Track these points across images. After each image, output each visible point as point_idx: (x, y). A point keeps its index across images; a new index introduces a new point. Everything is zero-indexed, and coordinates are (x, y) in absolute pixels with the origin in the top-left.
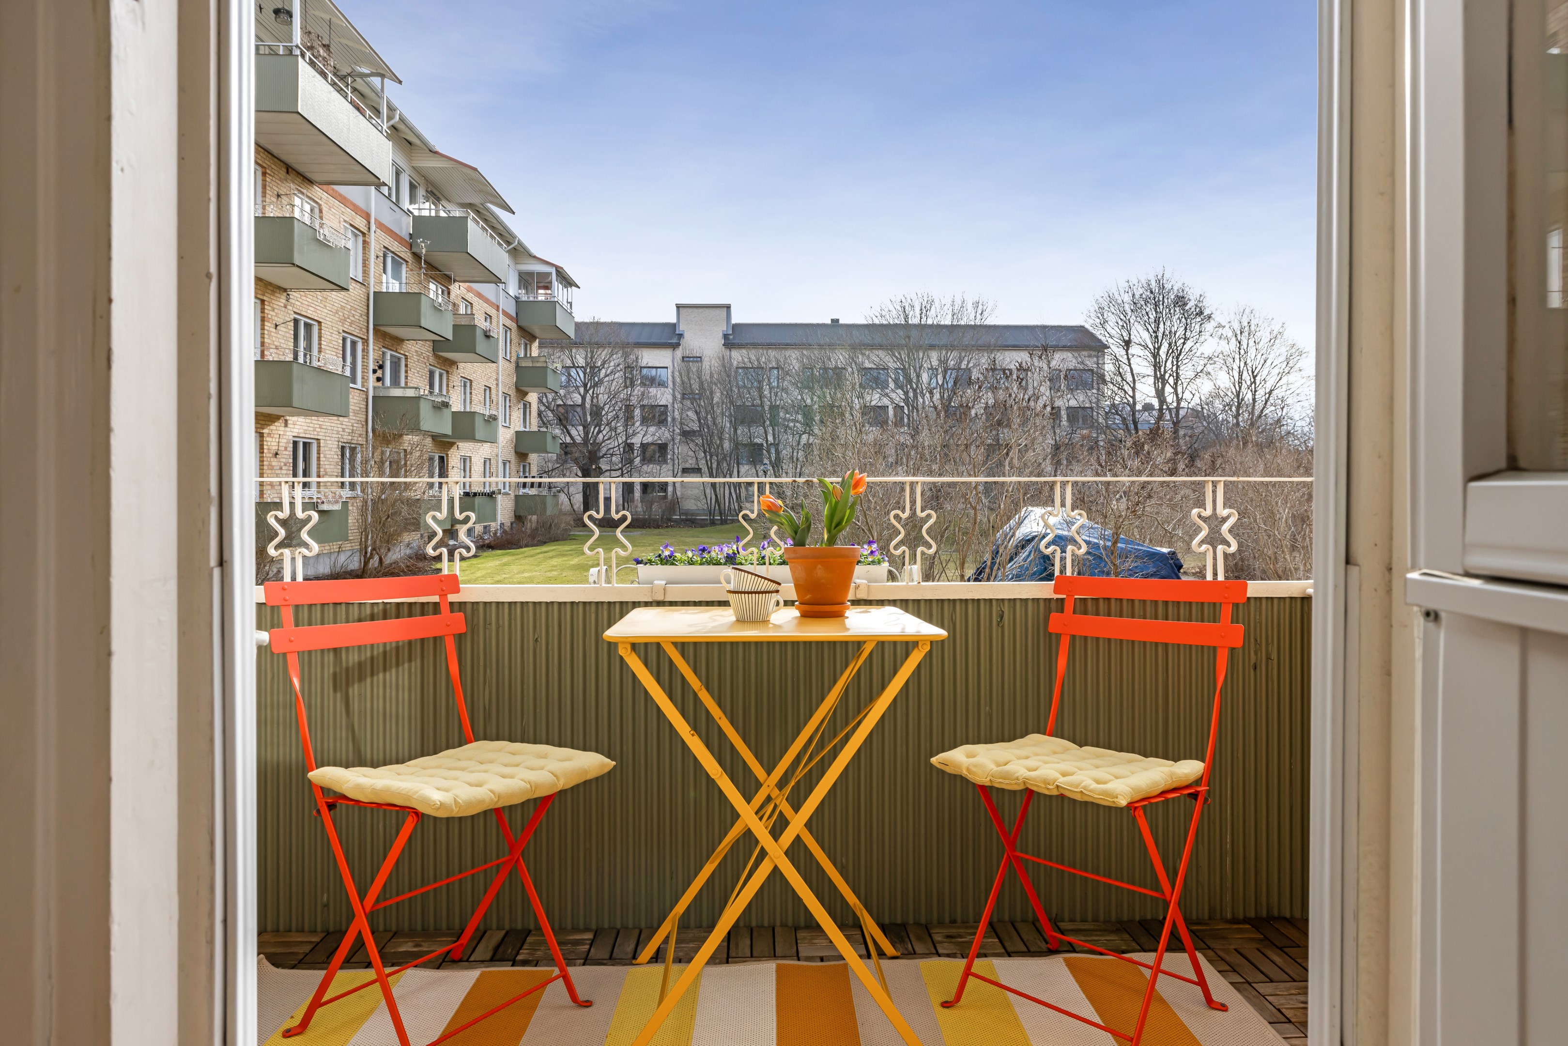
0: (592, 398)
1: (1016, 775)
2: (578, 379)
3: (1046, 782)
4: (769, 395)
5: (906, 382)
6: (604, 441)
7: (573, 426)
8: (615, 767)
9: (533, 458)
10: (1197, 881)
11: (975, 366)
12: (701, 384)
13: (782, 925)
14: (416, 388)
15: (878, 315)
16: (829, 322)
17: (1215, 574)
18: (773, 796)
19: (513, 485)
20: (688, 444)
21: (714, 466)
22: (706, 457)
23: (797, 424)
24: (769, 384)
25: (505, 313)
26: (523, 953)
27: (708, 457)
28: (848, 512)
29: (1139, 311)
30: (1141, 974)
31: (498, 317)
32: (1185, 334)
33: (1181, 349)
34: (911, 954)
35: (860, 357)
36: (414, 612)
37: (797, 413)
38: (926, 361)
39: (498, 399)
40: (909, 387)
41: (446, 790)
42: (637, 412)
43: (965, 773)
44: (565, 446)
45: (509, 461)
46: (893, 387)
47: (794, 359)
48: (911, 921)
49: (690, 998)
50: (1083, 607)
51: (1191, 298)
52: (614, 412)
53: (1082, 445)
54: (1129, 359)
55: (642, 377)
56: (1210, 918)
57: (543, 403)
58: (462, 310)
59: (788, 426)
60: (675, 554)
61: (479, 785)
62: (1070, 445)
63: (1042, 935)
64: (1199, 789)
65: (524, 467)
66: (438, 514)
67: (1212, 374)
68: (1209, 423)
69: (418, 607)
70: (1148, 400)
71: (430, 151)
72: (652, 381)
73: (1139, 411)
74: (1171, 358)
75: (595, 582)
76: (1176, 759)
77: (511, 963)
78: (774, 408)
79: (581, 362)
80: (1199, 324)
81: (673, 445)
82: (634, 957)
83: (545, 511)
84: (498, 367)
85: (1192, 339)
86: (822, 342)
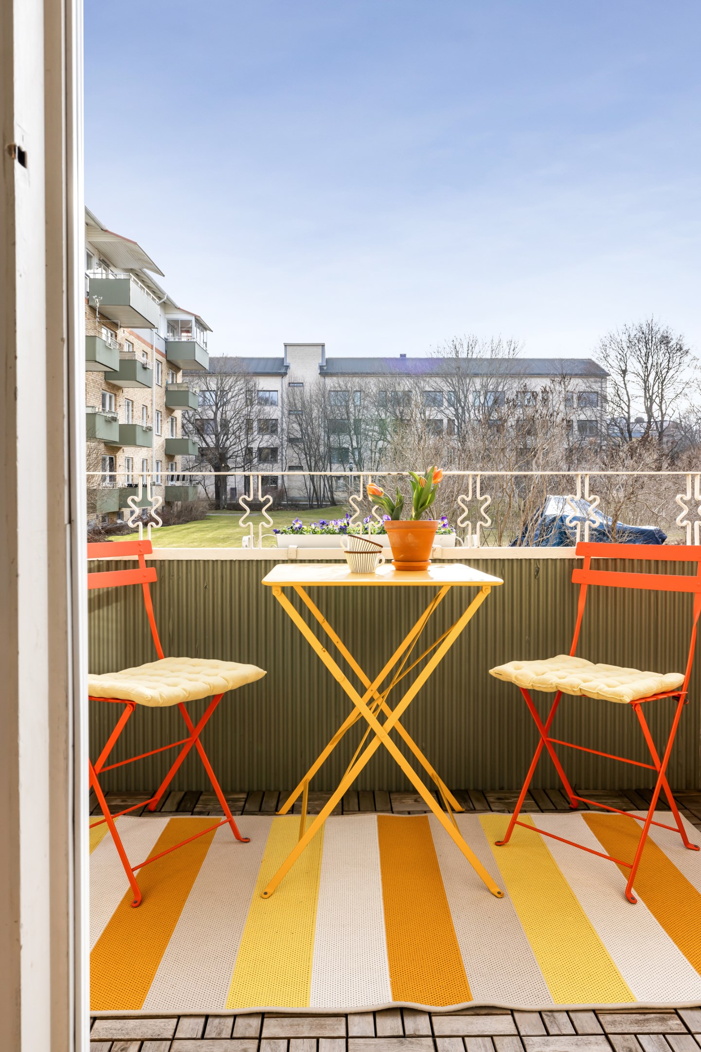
0: (222, 414)
1: (551, 682)
2: (211, 400)
3: (572, 687)
4: (353, 412)
5: (457, 401)
6: (230, 446)
7: (208, 435)
8: (266, 675)
9: (179, 459)
10: (678, 762)
11: (509, 389)
12: (303, 403)
13: (379, 790)
14: (93, 407)
15: (436, 351)
16: (399, 356)
17: (693, 542)
18: (375, 698)
19: (164, 478)
20: (293, 449)
21: (313, 464)
22: (306, 458)
23: (375, 433)
24: (354, 403)
25: (158, 351)
26: (198, 807)
27: (308, 458)
28: (430, 496)
29: (633, 347)
30: (637, 825)
31: (152, 354)
32: (668, 365)
33: (665, 377)
34: (472, 810)
35: (422, 382)
36: (119, 567)
37: (375, 425)
38: (471, 386)
39: (152, 415)
40: (458, 405)
41: (153, 688)
42: (255, 424)
43: (514, 680)
44: (201, 450)
45: (161, 461)
46: (447, 406)
47: (372, 385)
48: (472, 788)
49: (319, 838)
50: (597, 564)
51: (673, 337)
52: (238, 425)
53: (590, 449)
54: (625, 384)
55: (259, 398)
56: (687, 788)
57: (185, 417)
58: (126, 349)
59: (367, 435)
60: (303, 527)
61: (175, 685)
62: (580, 449)
63: (565, 799)
64: (681, 693)
65: (172, 465)
66: (135, 498)
67: (688, 395)
68: (685, 433)
69: (122, 563)
70: (639, 415)
71: (102, 230)
72: (266, 401)
73: (633, 423)
74: (657, 383)
75: (246, 546)
76: (664, 672)
77: (190, 813)
78: (357, 421)
79: (213, 387)
80: (679, 357)
81: (282, 449)
82: (277, 810)
83: (188, 498)
84: (152, 391)
85: (673, 369)
86: (394, 372)
